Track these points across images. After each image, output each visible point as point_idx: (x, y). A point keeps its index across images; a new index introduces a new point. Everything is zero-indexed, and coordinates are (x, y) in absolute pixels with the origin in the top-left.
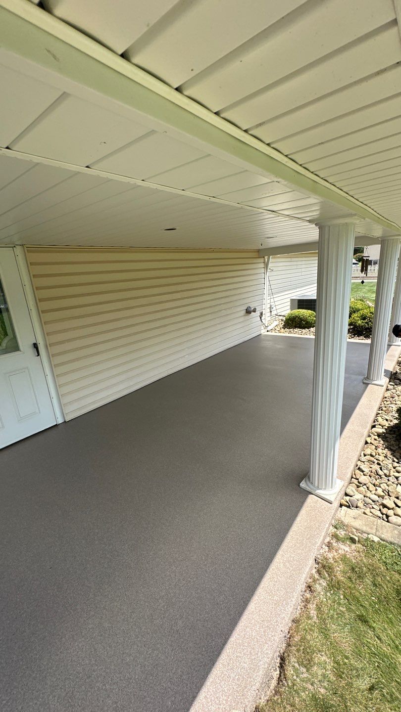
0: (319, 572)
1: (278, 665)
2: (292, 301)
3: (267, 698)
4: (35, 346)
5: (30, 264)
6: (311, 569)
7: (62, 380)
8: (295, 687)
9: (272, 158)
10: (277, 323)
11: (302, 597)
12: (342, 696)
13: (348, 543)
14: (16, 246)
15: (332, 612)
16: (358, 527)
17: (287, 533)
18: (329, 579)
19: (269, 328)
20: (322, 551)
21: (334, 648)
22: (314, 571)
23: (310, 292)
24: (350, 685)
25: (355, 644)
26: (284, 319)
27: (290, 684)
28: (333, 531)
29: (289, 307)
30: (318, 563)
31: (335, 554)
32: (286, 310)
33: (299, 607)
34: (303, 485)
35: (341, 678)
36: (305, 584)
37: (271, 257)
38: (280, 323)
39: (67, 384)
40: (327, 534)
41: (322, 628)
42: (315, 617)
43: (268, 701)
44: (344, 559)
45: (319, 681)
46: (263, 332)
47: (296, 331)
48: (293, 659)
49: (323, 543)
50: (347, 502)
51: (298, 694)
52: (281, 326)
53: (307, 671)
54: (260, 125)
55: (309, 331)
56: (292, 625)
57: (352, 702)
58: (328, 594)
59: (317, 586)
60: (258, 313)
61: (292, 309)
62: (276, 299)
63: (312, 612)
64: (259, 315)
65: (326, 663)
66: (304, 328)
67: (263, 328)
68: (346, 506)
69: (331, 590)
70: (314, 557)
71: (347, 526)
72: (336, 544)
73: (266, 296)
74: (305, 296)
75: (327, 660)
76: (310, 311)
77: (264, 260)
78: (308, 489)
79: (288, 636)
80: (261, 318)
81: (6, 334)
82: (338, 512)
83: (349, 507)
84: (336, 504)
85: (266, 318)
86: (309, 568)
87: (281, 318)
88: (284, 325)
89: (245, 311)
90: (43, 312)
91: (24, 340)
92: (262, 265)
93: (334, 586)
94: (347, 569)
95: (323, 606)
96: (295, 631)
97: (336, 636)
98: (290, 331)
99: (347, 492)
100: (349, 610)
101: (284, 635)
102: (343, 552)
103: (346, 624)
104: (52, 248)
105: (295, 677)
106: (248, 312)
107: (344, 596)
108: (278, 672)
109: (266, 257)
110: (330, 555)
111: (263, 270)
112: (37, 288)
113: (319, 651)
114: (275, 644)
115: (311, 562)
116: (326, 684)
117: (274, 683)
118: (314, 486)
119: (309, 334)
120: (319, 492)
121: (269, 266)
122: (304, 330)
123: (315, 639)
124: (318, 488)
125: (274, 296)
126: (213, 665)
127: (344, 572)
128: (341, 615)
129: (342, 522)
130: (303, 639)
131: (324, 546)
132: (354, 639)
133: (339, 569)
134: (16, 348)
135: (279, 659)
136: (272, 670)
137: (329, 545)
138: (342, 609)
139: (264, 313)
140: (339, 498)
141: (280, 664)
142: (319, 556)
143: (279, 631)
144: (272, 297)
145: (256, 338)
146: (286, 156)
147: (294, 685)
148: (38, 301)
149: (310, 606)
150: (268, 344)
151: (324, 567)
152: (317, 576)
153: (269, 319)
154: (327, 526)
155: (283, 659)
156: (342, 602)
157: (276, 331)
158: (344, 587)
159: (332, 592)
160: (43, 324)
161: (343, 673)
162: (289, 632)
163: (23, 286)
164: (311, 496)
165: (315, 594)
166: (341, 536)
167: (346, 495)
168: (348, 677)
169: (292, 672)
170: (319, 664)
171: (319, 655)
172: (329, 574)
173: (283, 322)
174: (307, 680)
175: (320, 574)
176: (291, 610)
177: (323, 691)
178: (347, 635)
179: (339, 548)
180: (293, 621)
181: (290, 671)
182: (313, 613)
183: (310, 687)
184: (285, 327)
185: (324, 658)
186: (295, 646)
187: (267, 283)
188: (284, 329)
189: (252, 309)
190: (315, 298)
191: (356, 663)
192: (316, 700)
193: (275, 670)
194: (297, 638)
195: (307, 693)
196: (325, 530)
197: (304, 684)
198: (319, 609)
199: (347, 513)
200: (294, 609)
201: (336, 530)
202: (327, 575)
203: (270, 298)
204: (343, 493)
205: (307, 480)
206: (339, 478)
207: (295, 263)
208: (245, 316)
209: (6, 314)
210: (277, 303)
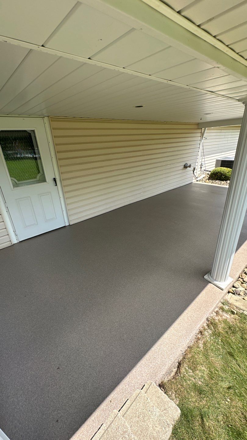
0: (208, 325)
1: (177, 366)
2: (217, 160)
3: (168, 379)
4: (55, 180)
5: (53, 129)
6: (204, 322)
7: (69, 201)
8: (184, 378)
9: (216, 48)
10: (205, 176)
11: (195, 337)
12: (211, 388)
13: (229, 313)
14: (45, 117)
15: (212, 347)
16: (238, 306)
17: (192, 302)
18: (213, 330)
19: (198, 179)
20: (212, 315)
21: (210, 365)
22: (205, 325)
23: (231, 156)
24: (217, 384)
25: (223, 365)
26: (210, 173)
27: (182, 376)
28: (221, 305)
29: (214, 165)
30: (208, 321)
31: (220, 318)
32: (212, 167)
33: (193, 341)
34: (206, 277)
35: (212, 379)
36: (199, 330)
37: (207, 128)
38: (207, 176)
39: (71, 204)
40: (217, 307)
41: (205, 354)
42: (202, 348)
43: (168, 381)
44: (225, 321)
45: (199, 378)
46: (194, 181)
47: (217, 182)
48: (185, 365)
49: (213, 311)
50: (233, 291)
51: (186, 381)
52: (207, 178)
53: (193, 372)
54: (210, 20)
55: (226, 182)
56: (188, 349)
57: (216, 392)
58: (212, 338)
59: (206, 332)
60: (192, 168)
61: (216, 167)
62: (206, 159)
63: (200, 345)
64: (193, 169)
65: (204, 371)
66: (223, 180)
67: (194, 178)
68: (232, 293)
70: (206, 317)
71: (231, 304)
72: (222, 313)
73: (199, 157)
74: (227, 158)
75: (205, 370)
76: (229, 169)
77: (202, 131)
78: (209, 280)
79: (184, 354)
80: (194, 172)
81: (39, 172)
82: (226, 296)
83: (234, 294)
84: (226, 291)
85: (198, 172)
86: (202, 323)
87: (208, 172)
88: (209, 178)
89: (183, 166)
90: (60, 159)
91: (49, 177)
92: (199, 135)
93: (216, 334)
94: (226, 327)
95: (208, 343)
96: (189, 352)
97: (212, 359)
98: (213, 182)
99: (234, 285)
100: (223, 348)
101: (182, 352)
102: (225, 318)
103: (220, 355)
104: (66, 119)
105: (185, 373)
106: (185, 167)
107: (222, 341)
108: (176, 369)
109: (203, 129)
110: (217, 318)
111: (199, 138)
112: (57, 145)
113: (201, 364)
114: (177, 355)
115: (204, 319)
116: (202, 380)
117: (173, 374)
118: (213, 279)
119: (225, 185)
120: (215, 282)
121: (204, 135)
122: (222, 182)
123: (200, 358)
124: (215, 280)
125: (205, 157)
126: (141, 358)
127: (224, 328)
128: (218, 349)
129: (228, 301)
130: (193, 357)
131: (213, 313)
132: (223, 363)
133: (221, 327)
134: (44, 180)
135: (178, 363)
136: (173, 368)
137: (217, 313)
138: (219, 347)
139: (196, 168)
140: (228, 288)
141: (178, 366)
142: (209, 317)
143: (179, 351)
144: (203, 158)
145: (188, 185)
146: (227, 46)
147: (184, 377)
148: (57, 152)
149: (200, 341)
150: (196, 189)
151: (211, 323)
152: (206, 327)
153: (199, 173)
154: (218, 302)
155: (180, 364)
156: (220, 343)
157: (203, 181)
158: (222, 336)
159: (214, 337)
160: (59, 166)
161: (214, 377)
162: (185, 352)
163: (48, 143)
164: (210, 284)
165: (204, 336)
166: (226, 309)
167: (233, 287)
168: (216, 380)
169: (184, 371)
170: (200, 370)
171: (201, 366)
172: (214, 328)
173: (208, 176)
174: (192, 376)
175: (208, 327)
176: (188, 341)
177: (200, 383)
178: (219, 360)
179: (223, 315)
180: (188, 347)
181: (183, 370)
182: (201, 345)
183: (193, 379)
184: (209, 179)
185: (203, 368)
186: (188, 359)
187: (201, 147)
188: (209, 180)
189: (188, 165)
190: (234, 160)
191: (222, 374)
192: (196, 386)
193: (175, 368)
194: (189, 356)
195: (191, 382)
196: (216, 304)
197: (190, 378)
198: (205, 344)
199: (232, 297)
200: (190, 341)
201: (223, 305)
203: (202, 158)
204: (232, 285)
205: (209, 275)
206: (230, 276)
207: (224, 134)
208: (183, 169)
209: (39, 160)
210: (206, 162)
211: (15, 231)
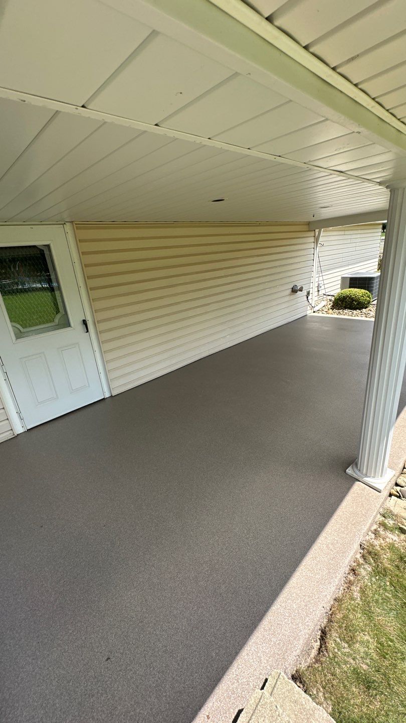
0: (363, 556)
1: (319, 637)
2: (343, 278)
3: (307, 664)
4: (85, 322)
5: (79, 241)
6: (356, 552)
7: (109, 356)
8: (336, 659)
9: (356, 102)
10: (326, 303)
11: (345, 579)
12: (385, 674)
13: (396, 532)
14: (67, 223)
15: (376, 596)
17: (331, 517)
18: (374, 565)
19: (315, 309)
20: (367, 538)
21: (378, 631)
22: (358, 556)
24: (395, 666)
25: (401, 629)
26: (333, 299)
27: (331, 655)
28: (381, 520)
29: (339, 286)
30: (363, 549)
31: (382, 542)
32: (336, 289)
33: (341, 588)
34: (349, 472)
35: (385, 658)
36: (349, 567)
37: (322, 229)
38: (329, 303)
39: (113, 360)
40: (374, 522)
41: (366, 610)
42: (359, 599)
43: (309, 667)
44: (392, 547)
45: (361, 657)
46: (310, 313)
47: (346, 312)
48: (334, 634)
49: (369, 530)
50: (398, 492)
51: (339, 665)
52: (329, 306)
53: (349, 647)
54: (353, 59)
55: (361, 312)
56: (334, 603)
57: (396, 682)
58: (374, 579)
59: (362, 570)
60: (304, 293)
61: (342, 288)
62: (325, 278)
63: (355, 594)
64: (306, 294)
65: (369, 642)
66: (355, 309)
67: (309, 308)
68: (396, 496)
69: (377, 576)
70: (359, 543)
71: (396, 516)
72: (384, 533)
73: (314, 274)
74: (358, 273)
75: (370, 640)
76: (363, 291)
77: (315, 233)
78: (355, 475)
79: (330, 613)
81: (58, 311)
82: (387, 501)
83: (399, 497)
84: (385, 493)
85: (313, 298)
86: (353, 553)
87: (330, 297)
88: (333, 306)
89: (291, 289)
90: (92, 289)
91: (75, 318)
92: (312, 239)
93: (380, 572)
94: (395, 557)
95: (368, 589)
96: (337, 609)
97: (380, 619)
98: (339, 313)
99: (397, 482)
100: (395, 596)
101: (326, 611)
102: (391, 541)
103: (391, 609)
104: (100, 225)
105: (336, 650)
106: (294, 291)
107: (391, 584)
108: (319, 643)
109: (317, 231)
110: (376, 543)
111: (312, 245)
112: (86, 266)
113: (362, 631)
114: (316, 617)
115: (356, 546)
116: (368, 661)
117: (314, 652)
118: (362, 473)
119: (359, 316)
120: (367, 479)
121: (320, 240)
122: (355, 311)
123: (358, 619)
124: (366, 476)
125: (323, 274)
126: (255, 627)
127: (391, 560)
128: (386, 600)
129: (391, 512)
130: (345, 617)
131: (370, 533)
132: (400, 624)
133: (386, 558)
134: (68, 325)
135: (320, 632)
136: (313, 641)
137: (376, 532)
138: (388, 595)
139: (311, 292)
140: (388, 488)
141: (321, 636)
142: (364, 542)
143: (320, 607)
144: (321, 275)
145: (298, 320)
146: (374, 99)
147: (335, 657)
148: (87, 278)
149: (353, 588)
150: (315, 326)
151: (369, 553)
152: (361, 561)
153: (316, 298)
154: (375, 513)
155: (324, 634)
156: (388, 588)
157: (323, 312)
158: (390, 575)
159: (377, 577)
160: (91, 301)
161: (387, 654)
162: (331, 609)
163: (73, 263)
164: (358, 483)
165: (359, 577)
166: (390, 525)
167: (397, 485)
168: (392, 659)
169: (333, 645)
170: (362, 643)
171: (361, 634)
172: (375, 561)
173: (331, 303)
174: (349, 655)
175: (365, 559)
176: (333, 589)
177: (365, 667)
178: (392, 620)
179: (387, 537)
180: (335, 600)
181: (331, 644)
182: (357, 595)
183: (352, 661)
184: (333, 308)
185: (367, 638)
186: (337, 623)
187: (316, 259)
188: (333, 309)
189: (299, 288)
191: (401, 647)
192: (358, 674)
193: (316, 641)
194: (339, 616)
195: (348, 666)
196: (372, 518)
197: (345, 658)
198: (363, 591)
199: (397, 503)
200: (336, 589)
201: (383, 518)
202: (373, 561)
203: (318, 276)
204: (394, 482)
205: (354, 466)
206: (390, 467)
207: (349, 237)
208: (290, 295)
209: (58, 292)
210: (326, 282)
211: (19, 413)
